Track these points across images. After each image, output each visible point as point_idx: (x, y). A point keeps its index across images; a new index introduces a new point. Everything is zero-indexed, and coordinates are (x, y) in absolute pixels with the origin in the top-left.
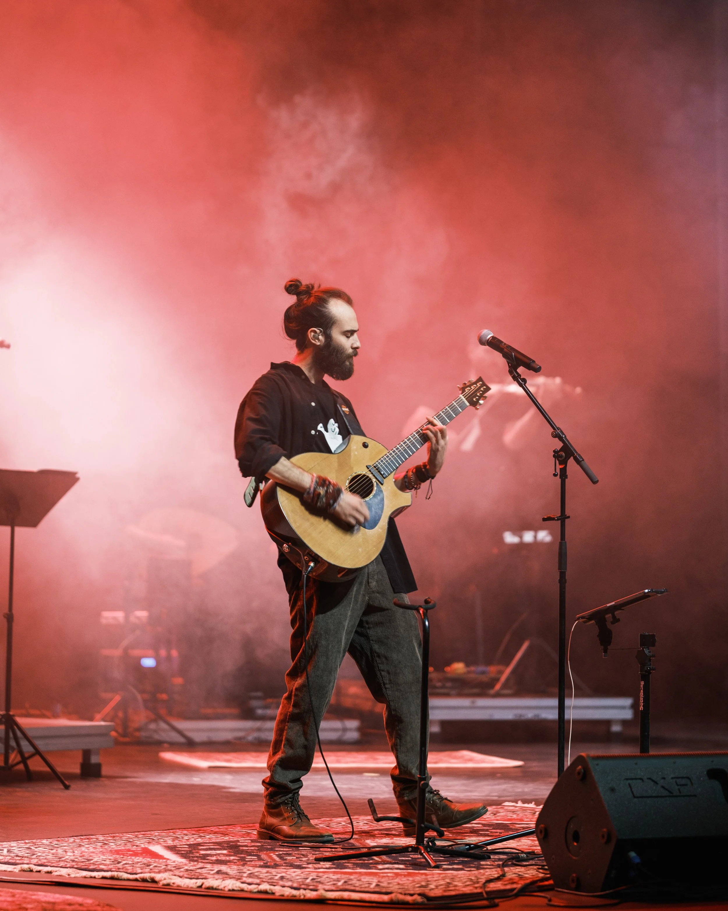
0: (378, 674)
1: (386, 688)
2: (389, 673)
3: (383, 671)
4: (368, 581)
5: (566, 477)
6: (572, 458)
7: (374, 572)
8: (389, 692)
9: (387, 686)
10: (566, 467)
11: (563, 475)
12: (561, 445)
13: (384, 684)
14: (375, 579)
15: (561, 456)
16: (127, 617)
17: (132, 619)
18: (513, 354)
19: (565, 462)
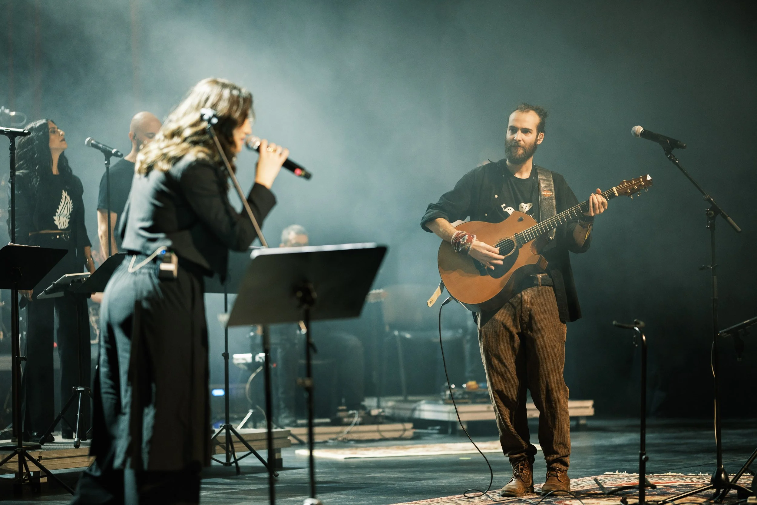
5: (714, 229)
10: (714, 222)
11: (712, 227)
12: (710, 206)
15: (710, 214)
16: (254, 358)
17: (257, 359)
18: (668, 141)
19: (713, 218)
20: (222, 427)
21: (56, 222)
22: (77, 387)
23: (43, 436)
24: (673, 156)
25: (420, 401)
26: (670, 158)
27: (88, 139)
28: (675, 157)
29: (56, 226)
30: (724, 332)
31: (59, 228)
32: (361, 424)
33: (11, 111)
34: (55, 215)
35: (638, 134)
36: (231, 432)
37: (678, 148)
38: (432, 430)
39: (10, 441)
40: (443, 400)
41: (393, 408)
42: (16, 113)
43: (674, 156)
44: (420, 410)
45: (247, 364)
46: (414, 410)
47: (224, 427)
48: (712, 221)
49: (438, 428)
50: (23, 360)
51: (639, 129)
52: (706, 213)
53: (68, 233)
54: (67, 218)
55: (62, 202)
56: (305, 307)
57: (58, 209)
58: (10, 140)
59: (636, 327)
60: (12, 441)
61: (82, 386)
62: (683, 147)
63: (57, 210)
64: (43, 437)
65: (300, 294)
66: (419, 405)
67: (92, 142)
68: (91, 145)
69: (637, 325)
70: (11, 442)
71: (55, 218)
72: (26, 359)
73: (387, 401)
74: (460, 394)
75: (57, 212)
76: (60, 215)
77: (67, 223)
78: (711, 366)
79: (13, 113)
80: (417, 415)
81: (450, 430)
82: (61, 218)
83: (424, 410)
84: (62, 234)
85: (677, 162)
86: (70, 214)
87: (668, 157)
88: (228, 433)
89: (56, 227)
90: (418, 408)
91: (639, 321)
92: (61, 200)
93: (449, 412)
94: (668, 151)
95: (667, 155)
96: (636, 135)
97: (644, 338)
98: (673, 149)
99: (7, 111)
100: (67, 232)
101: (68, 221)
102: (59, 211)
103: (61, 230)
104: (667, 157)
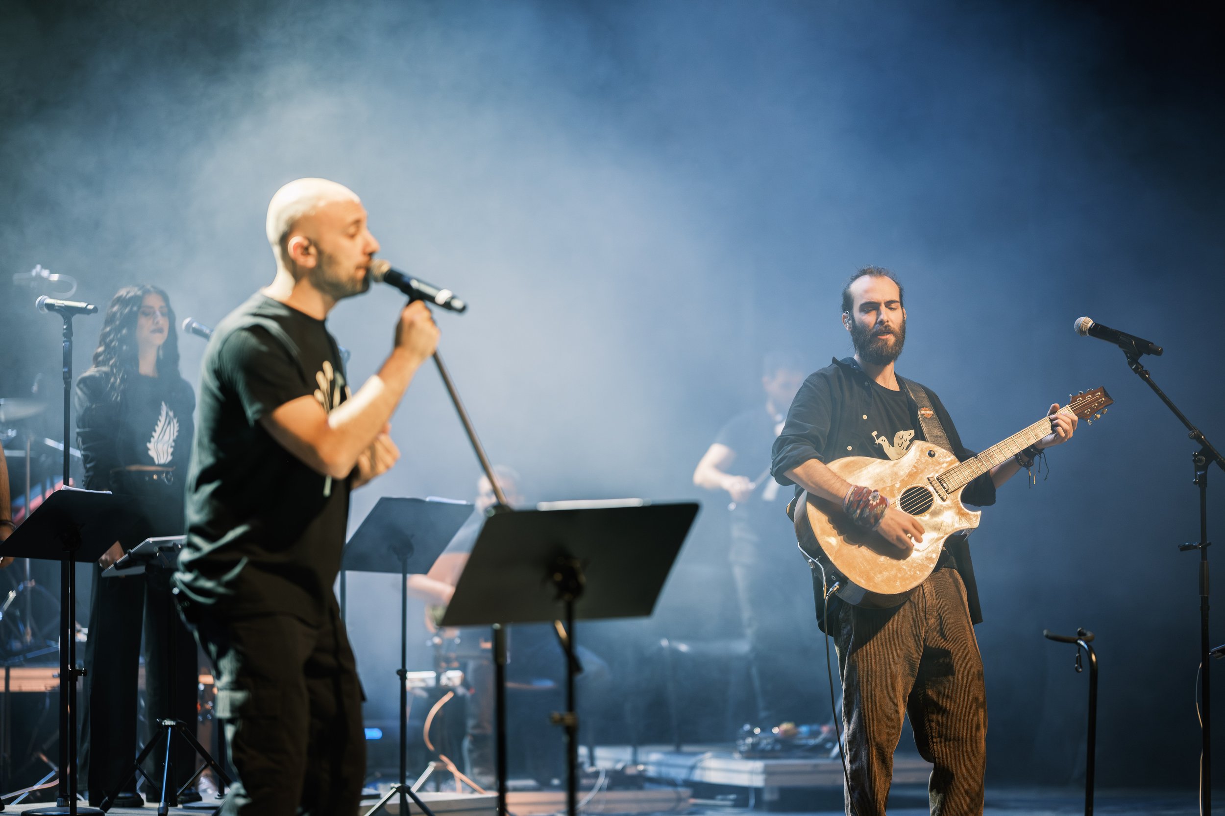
0: (927, 724)
1: (933, 742)
2: (939, 724)
3: (933, 722)
4: (926, 617)
5: (1206, 485)
6: (1214, 462)
7: (933, 607)
8: (936, 747)
9: (935, 740)
10: (1206, 473)
11: (1202, 482)
12: (1200, 447)
13: (932, 737)
14: (934, 615)
15: (1200, 460)
16: (438, 679)
17: (444, 681)
18: (1133, 342)
19: (1205, 468)
20: (394, 790)
21: (152, 453)
22: (164, 719)
23: (107, 798)
24: (1140, 367)
25: (703, 753)
26: (1136, 370)
27: (187, 321)
28: (1144, 369)
29: (152, 459)
30: (1219, 651)
31: (156, 462)
32: (610, 788)
33: (52, 272)
34: (150, 442)
35: (1084, 329)
36: (408, 796)
37: (1149, 354)
38: (722, 800)
39: (54, 805)
40: (741, 752)
41: (659, 764)
42: (59, 277)
43: (1143, 367)
44: (704, 769)
45: (427, 689)
46: (693, 768)
47: (398, 790)
48: (1203, 472)
49: (732, 797)
50: (81, 675)
51: (1086, 322)
52: (1193, 458)
53: (172, 472)
54: (169, 446)
55: (160, 421)
56: (567, 597)
57: (155, 431)
58: (65, 319)
59: (1081, 639)
60: (58, 806)
61: (172, 719)
62: (1158, 353)
63: (154, 434)
64: (107, 801)
65: (558, 577)
66: (701, 761)
67: (194, 325)
68: (191, 330)
69: (1082, 637)
70: (56, 806)
71: (149, 445)
72: (85, 674)
73: (648, 753)
74: (768, 744)
75: (153, 437)
76: (157, 442)
77: (170, 454)
78: (1196, 704)
79: (55, 277)
80: (698, 776)
81: (752, 802)
82: (160, 446)
83: (709, 769)
84: (162, 472)
85: (1147, 376)
86: (174, 441)
87: (1133, 367)
88: (403, 799)
89: (151, 461)
90: (699, 765)
91: (1085, 631)
92: (160, 418)
93: (752, 772)
94: (1133, 359)
95: (1130, 364)
96: (1081, 331)
97: (1094, 658)
98: (1141, 355)
99: (45, 273)
100: (170, 469)
101: (171, 450)
102: (156, 435)
103: (159, 465)
104: (1131, 367)
